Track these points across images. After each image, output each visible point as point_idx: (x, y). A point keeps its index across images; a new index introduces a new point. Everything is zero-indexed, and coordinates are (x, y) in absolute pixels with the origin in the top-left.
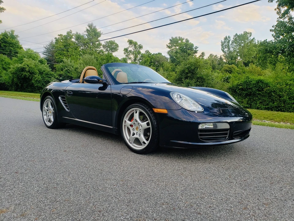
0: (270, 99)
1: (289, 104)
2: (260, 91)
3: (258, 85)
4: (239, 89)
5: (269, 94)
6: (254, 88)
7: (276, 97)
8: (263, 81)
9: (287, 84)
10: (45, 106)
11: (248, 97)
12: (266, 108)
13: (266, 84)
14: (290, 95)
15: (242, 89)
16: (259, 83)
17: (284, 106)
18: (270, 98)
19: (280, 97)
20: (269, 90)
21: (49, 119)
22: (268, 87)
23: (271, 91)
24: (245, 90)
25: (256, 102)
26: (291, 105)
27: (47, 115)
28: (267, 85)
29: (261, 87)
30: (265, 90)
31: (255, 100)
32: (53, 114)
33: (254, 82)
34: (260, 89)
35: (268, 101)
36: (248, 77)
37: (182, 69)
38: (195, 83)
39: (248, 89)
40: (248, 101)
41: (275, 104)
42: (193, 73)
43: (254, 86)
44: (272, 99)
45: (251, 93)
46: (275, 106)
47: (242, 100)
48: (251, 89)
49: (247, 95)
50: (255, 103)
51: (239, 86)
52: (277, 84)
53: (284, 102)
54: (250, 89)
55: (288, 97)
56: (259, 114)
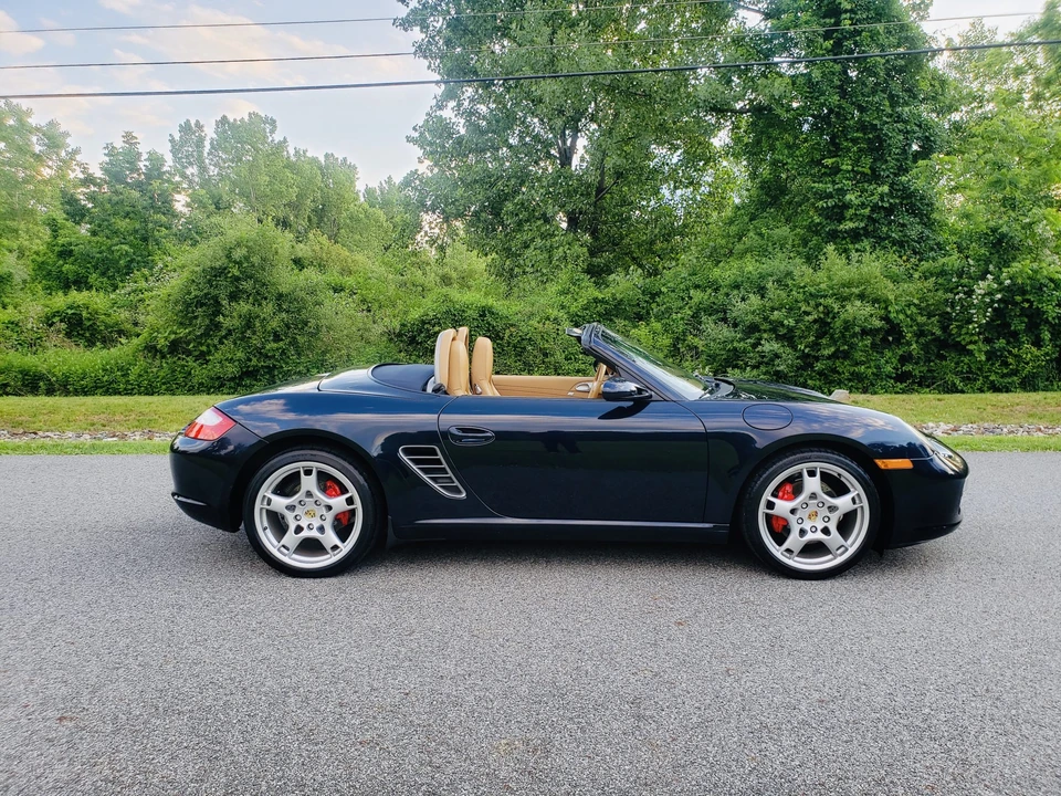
3: (483, 321)
4: (429, 336)
5: (515, 346)
8: (494, 310)
13: (505, 317)
16: (485, 315)
20: (516, 336)
23: (523, 340)
28: (507, 321)
29: (494, 327)
30: (506, 336)
33: (472, 314)
34: (494, 335)
36: (447, 299)
42: (254, 281)
51: (427, 326)
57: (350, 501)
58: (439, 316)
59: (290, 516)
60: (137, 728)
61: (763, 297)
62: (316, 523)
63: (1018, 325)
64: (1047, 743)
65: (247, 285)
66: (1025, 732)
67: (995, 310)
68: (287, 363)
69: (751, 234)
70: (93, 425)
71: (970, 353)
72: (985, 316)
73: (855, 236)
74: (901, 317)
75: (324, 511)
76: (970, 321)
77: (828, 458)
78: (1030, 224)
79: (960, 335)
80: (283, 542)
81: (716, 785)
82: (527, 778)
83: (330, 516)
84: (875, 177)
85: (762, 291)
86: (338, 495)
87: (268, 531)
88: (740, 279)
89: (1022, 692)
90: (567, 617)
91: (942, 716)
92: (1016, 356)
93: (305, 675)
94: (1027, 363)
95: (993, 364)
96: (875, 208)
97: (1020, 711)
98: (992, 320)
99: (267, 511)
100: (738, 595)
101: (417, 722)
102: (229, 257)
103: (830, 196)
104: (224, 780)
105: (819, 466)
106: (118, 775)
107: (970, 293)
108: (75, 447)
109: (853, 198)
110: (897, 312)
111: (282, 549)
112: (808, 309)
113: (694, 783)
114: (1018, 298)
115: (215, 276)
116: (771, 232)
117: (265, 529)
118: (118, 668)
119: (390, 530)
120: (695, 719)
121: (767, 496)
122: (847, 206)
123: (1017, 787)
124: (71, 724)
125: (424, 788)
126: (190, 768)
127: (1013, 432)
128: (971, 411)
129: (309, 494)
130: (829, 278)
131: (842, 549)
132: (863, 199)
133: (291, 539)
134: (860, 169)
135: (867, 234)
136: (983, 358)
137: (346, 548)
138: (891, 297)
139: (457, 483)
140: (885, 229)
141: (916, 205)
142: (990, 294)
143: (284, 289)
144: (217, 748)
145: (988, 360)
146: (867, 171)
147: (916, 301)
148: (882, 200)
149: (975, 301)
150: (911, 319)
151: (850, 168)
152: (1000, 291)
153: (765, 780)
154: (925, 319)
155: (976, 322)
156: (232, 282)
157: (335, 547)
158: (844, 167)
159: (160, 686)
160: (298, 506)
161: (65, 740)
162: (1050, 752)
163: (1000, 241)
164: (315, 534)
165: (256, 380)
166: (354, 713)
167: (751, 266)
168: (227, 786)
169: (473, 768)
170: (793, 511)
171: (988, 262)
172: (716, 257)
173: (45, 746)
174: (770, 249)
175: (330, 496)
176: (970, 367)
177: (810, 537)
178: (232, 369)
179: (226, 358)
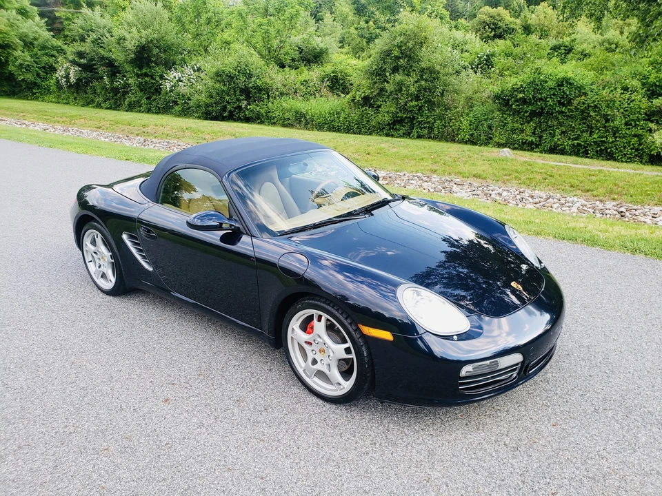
0: (584, 123)
1: (624, 137)
2: (563, 105)
3: (560, 90)
4: (517, 101)
5: (583, 111)
6: (551, 98)
7: (598, 121)
8: (571, 81)
9: (625, 89)
10: (87, 241)
11: (535, 118)
12: (573, 145)
13: (579, 87)
14: (629, 116)
15: (524, 101)
16: (562, 85)
17: (613, 142)
18: (584, 121)
19: (607, 121)
20: (584, 103)
21: (101, 273)
22: (583, 97)
23: (589, 106)
24: (530, 104)
25: (553, 130)
26: (629, 139)
27: (97, 265)
28: (581, 91)
29: (567, 95)
30: (575, 103)
31: (550, 127)
32: (110, 265)
33: (551, 84)
34: (565, 102)
35: (579, 129)
36: (538, 71)
37: (386, 48)
38: (416, 82)
39: (536, 101)
40: (535, 129)
41: (595, 136)
42: (410, 58)
43: (552, 92)
44: (588, 125)
45: (542, 109)
46: (594, 142)
47: (522, 124)
48: (544, 100)
49: (533, 114)
50: (550, 134)
51: (516, 93)
52: (604, 89)
53: (615, 132)
54: (541, 99)
55: (623, 122)
56: (560, 175)
58: (525, 85)
65: (403, 62)
115: (386, 56)
143: (426, 65)
156: (394, 60)
178: (387, 118)
179: (387, 111)
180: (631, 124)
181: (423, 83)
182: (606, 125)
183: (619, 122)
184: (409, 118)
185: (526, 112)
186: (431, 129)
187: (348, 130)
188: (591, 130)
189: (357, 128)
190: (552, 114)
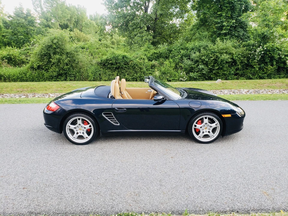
2: (126, 65)
4: (109, 64)
5: (133, 67)
6: (121, 62)
7: (138, 69)
8: (127, 56)
11: (117, 70)
13: (129, 58)
14: (147, 67)
15: (112, 64)
16: (124, 58)
18: (134, 70)
19: (141, 69)
23: (135, 65)
24: (114, 65)
29: (126, 61)
30: (129, 63)
31: (123, 73)
33: (120, 57)
34: (126, 63)
35: (133, 72)
36: (113, 53)
37: (49, 44)
38: (66, 58)
39: (116, 64)
40: (118, 74)
41: (138, 74)
42: (61, 48)
43: (121, 60)
45: (119, 66)
46: (138, 77)
47: (112, 73)
48: (119, 63)
49: (116, 68)
50: (123, 75)
51: (108, 61)
53: (144, 73)
55: (146, 69)
57: (90, 126)
58: (111, 58)
59: (75, 130)
60: (42, 191)
61: (200, 52)
62: (82, 132)
63: (267, 60)
64: (254, 191)
65: (58, 50)
66: (250, 187)
67: (262, 56)
68: (70, 72)
69: (197, 34)
70: (18, 91)
71: (254, 68)
72: (259, 58)
73: (225, 34)
74: (237, 58)
75: (84, 129)
76: (255, 59)
77: (210, 114)
78: (273, 32)
79: (252, 63)
80: (74, 136)
81: (178, 204)
82: (134, 203)
83: (85, 130)
84: (232, 18)
85: (199, 51)
86: (87, 125)
87: (70, 134)
88: (194, 47)
89: (251, 176)
90: (145, 156)
91: (231, 184)
92: (266, 69)
93: (82, 175)
94: (269, 71)
95: (260, 71)
96: (231, 27)
97: (249, 182)
98: (261, 59)
99: (69, 129)
100: (187, 148)
101: (109, 187)
102: (52, 42)
103: (219, 23)
104: (64, 205)
105: (208, 116)
106: (39, 204)
107: (255, 51)
108: (15, 101)
109: (225, 24)
110: (236, 57)
111: (74, 138)
112: (212, 56)
113: (173, 203)
114: (268, 53)
115: (49, 47)
116: (202, 33)
117: (69, 133)
118: (36, 173)
119: (101, 133)
120: (174, 186)
121: (195, 124)
122: (223, 26)
123: (245, 202)
124: (26, 190)
125: (111, 206)
126: (56, 201)
127: (263, 92)
128: (253, 86)
129: (80, 125)
130: (218, 47)
131: (213, 136)
132: (228, 24)
133: (76, 135)
134: (228, 15)
135: (229, 34)
136: (258, 69)
137: (90, 137)
138: (234, 53)
139: (117, 121)
140: (234, 33)
141: (243, 26)
142: (261, 52)
143: (68, 51)
144: (62, 196)
145: (259, 70)
146: (230, 16)
147: (241, 54)
148: (233, 24)
149: (257, 54)
150: (239, 59)
151: (225, 15)
152: (263, 51)
153: (189, 202)
154: (243, 58)
155: (256, 59)
156: (54, 49)
157: (87, 138)
158: (223, 15)
159: (46, 178)
160: (77, 128)
161: (25, 194)
162: (254, 193)
163: (264, 37)
164: (82, 134)
165: (62, 76)
166: (94, 185)
167: (197, 44)
168: (65, 206)
169: (122, 200)
170: (201, 127)
171: (261, 42)
172: (188, 40)
173: (21, 196)
174: (202, 38)
175: (85, 125)
176: (254, 72)
177: (205, 133)
178: (55, 74)
179: (53, 71)
180: (148, 70)
181: (69, 58)
182: (141, 70)
183: (145, 69)
184: (65, 73)
185: (113, 68)
186: (75, 77)
187: (33, 80)
188: (136, 72)
189: (37, 79)
190: (122, 68)
